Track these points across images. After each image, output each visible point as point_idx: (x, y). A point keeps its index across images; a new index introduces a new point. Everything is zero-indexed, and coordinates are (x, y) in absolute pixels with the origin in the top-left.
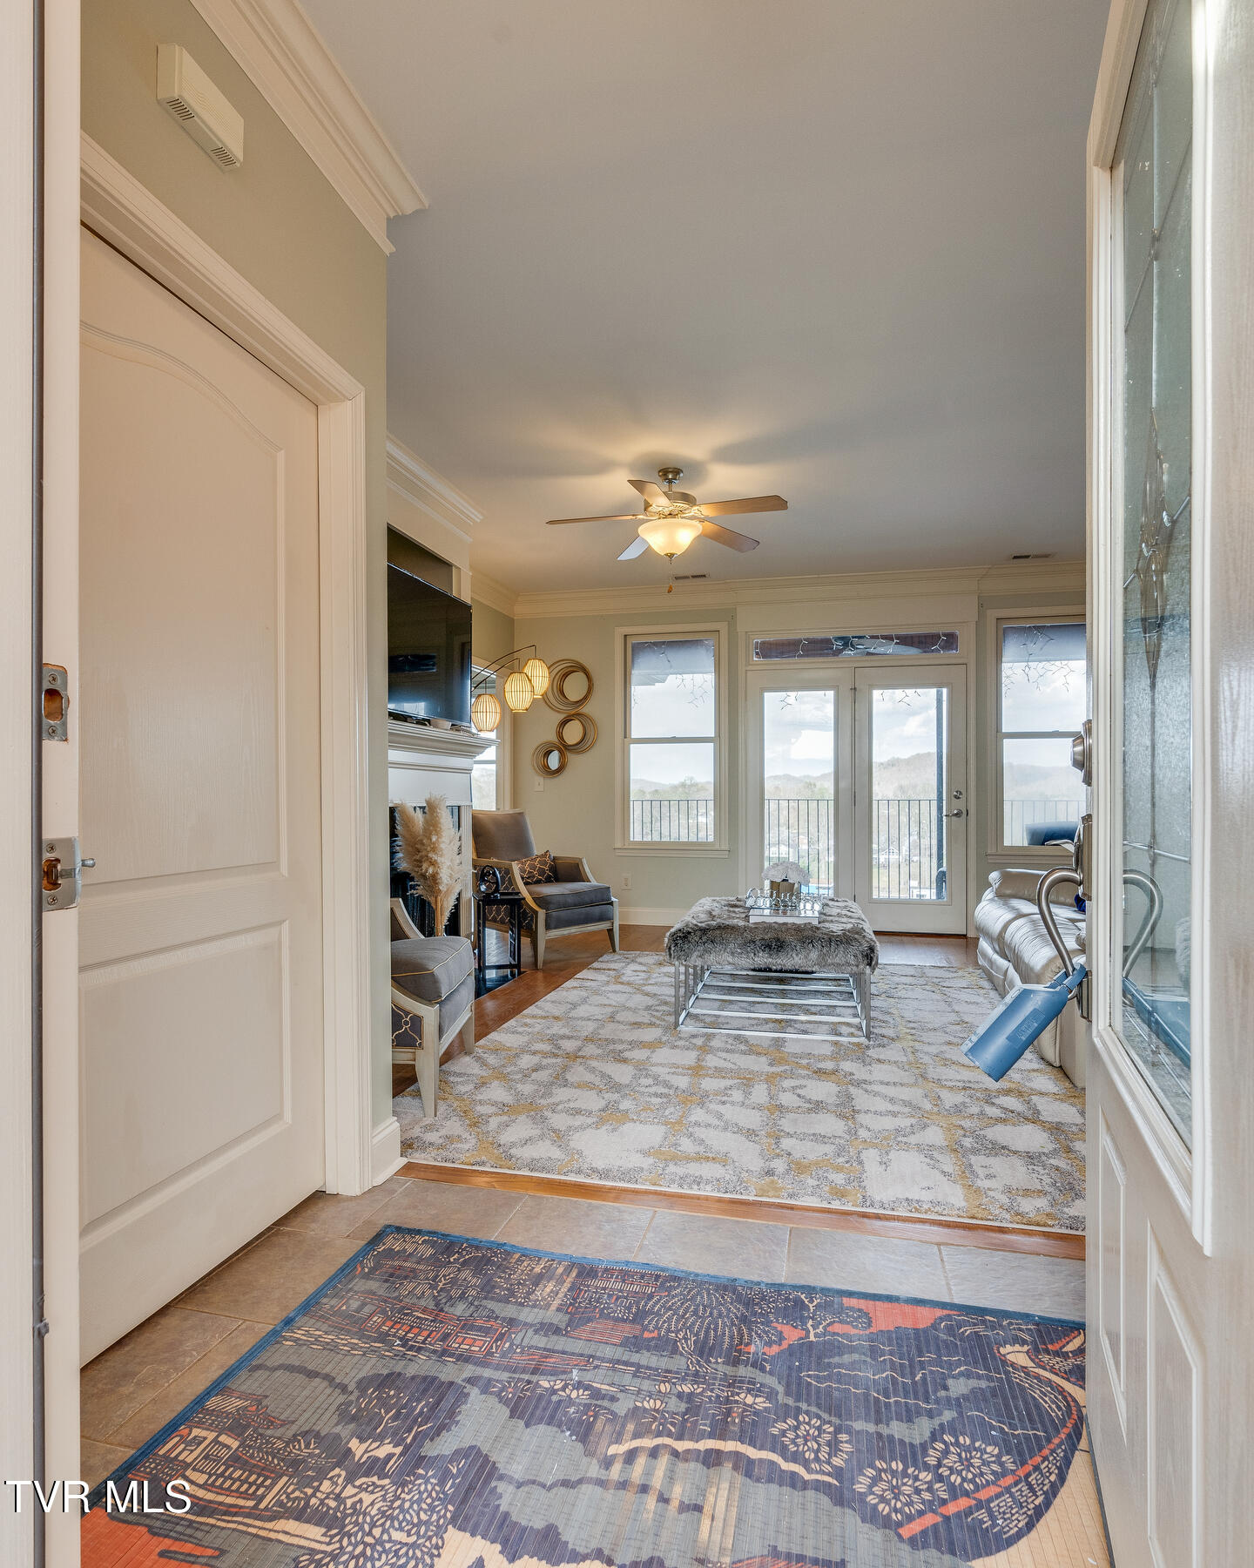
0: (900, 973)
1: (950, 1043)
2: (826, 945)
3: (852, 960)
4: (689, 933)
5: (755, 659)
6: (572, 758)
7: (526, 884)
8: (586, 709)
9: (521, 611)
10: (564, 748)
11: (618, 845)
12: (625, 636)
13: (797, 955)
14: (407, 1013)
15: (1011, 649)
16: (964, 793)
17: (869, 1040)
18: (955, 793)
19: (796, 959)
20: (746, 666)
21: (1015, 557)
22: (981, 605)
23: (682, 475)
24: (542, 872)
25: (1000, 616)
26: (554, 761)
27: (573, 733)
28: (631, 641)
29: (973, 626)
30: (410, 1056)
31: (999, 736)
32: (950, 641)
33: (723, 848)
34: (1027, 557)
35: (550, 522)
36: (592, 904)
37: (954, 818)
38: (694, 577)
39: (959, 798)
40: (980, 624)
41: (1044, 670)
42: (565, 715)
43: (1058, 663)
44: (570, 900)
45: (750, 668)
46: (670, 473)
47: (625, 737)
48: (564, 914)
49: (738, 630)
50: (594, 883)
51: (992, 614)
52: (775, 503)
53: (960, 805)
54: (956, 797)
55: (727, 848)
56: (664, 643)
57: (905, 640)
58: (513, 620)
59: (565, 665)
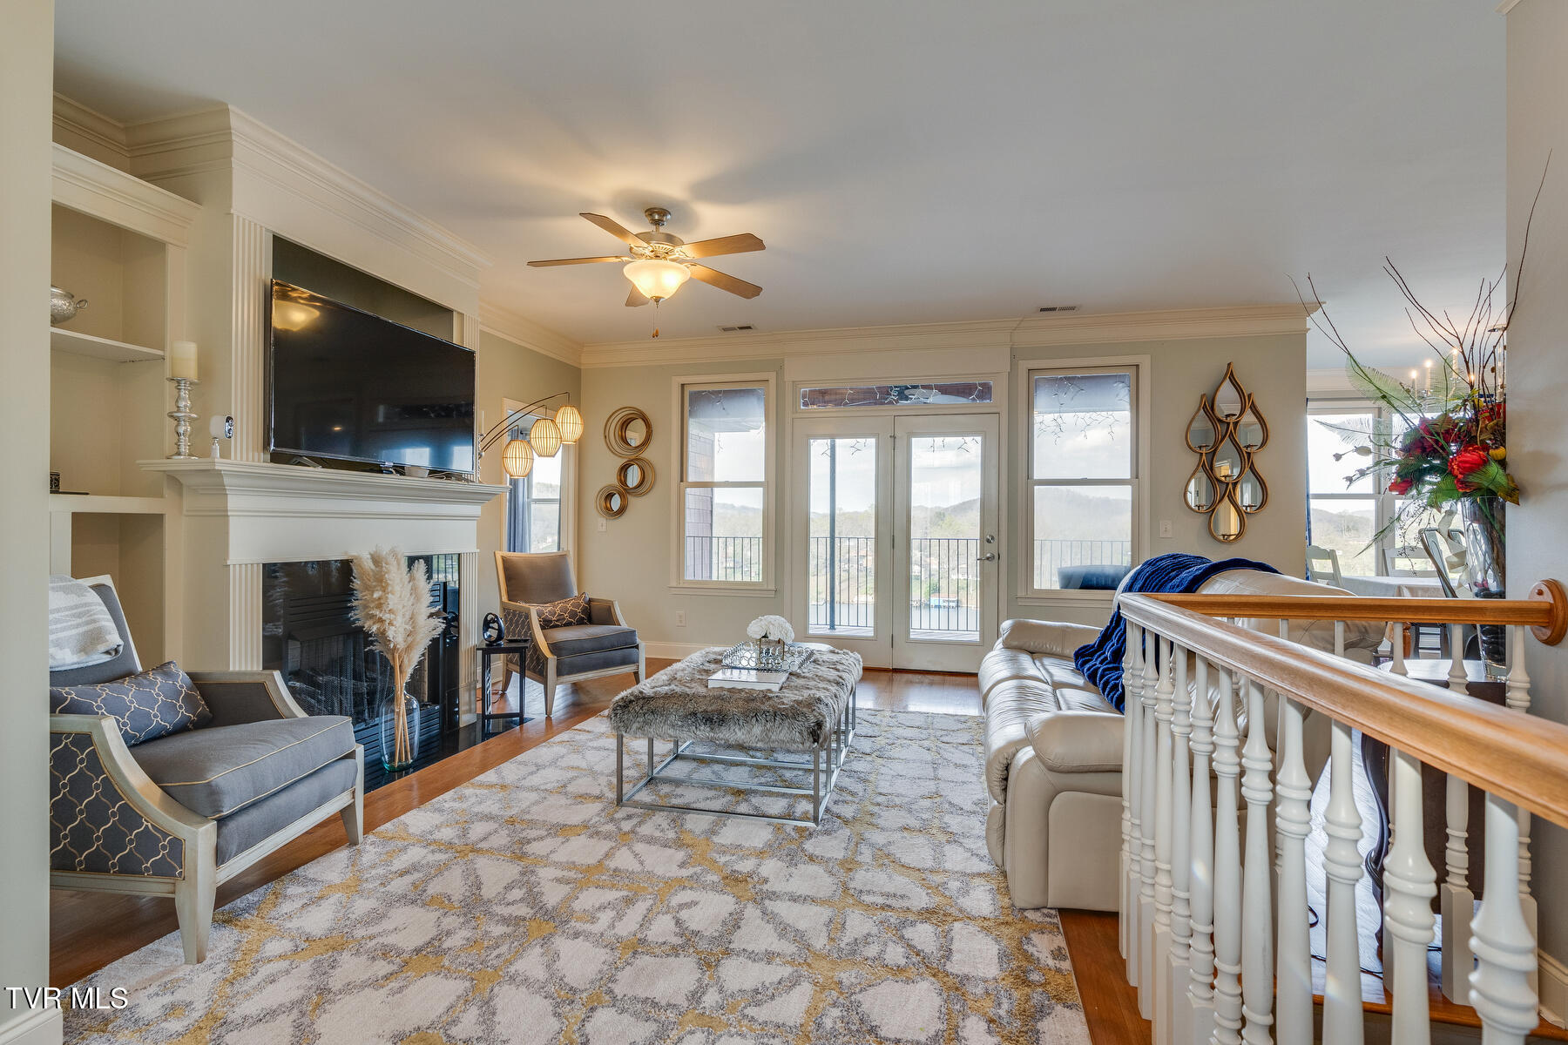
0: (908, 724)
1: (905, 828)
2: (770, 720)
3: (797, 736)
4: (631, 702)
5: (802, 407)
6: (633, 501)
7: (543, 628)
8: (647, 454)
9: (587, 361)
10: (625, 491)
11: (674, 584)
12: (683, 385)
13: (740, 729)
14: (166, 835)
15: (1042, 400)
16: (996, 538)
17: (817, 825)
18: (988, 537)
19: (739, 734)
20: (793, 413)
21: (1042, 310)
22: (1013, 357)
23: (669, 217)
24: (572, 614)
25: (1031, 367)
26: (616, 503)
27: (634, 477)
28: (688, 390)
29: (1006, 376)
30: (169, 888)
31: (1030, 482)
32: (985, 391)
33: (770, 588)
34: (1054, 309)
35: (530, 263)
36: (613, 648)
37: (987, 562)
38: (741, 328)
39: (990, 542)
40: (1012, 376)
41: (1091, 420)
42: (626, 460)
43: (1104, 413)
44: (586, 645)
45: (798, 415)
46: (657, 213)
47: (682, 481)
48: (578, 659)
49: (786, 380)
50: (624, 626)
51: (1024, 365)
52: (749, 242)
53: (991, 549)
54: (988, 541)
55: (773, 588)
56: (720, 392)
57: (945, 390)
58: (580, 369)
59: (627, 413)
